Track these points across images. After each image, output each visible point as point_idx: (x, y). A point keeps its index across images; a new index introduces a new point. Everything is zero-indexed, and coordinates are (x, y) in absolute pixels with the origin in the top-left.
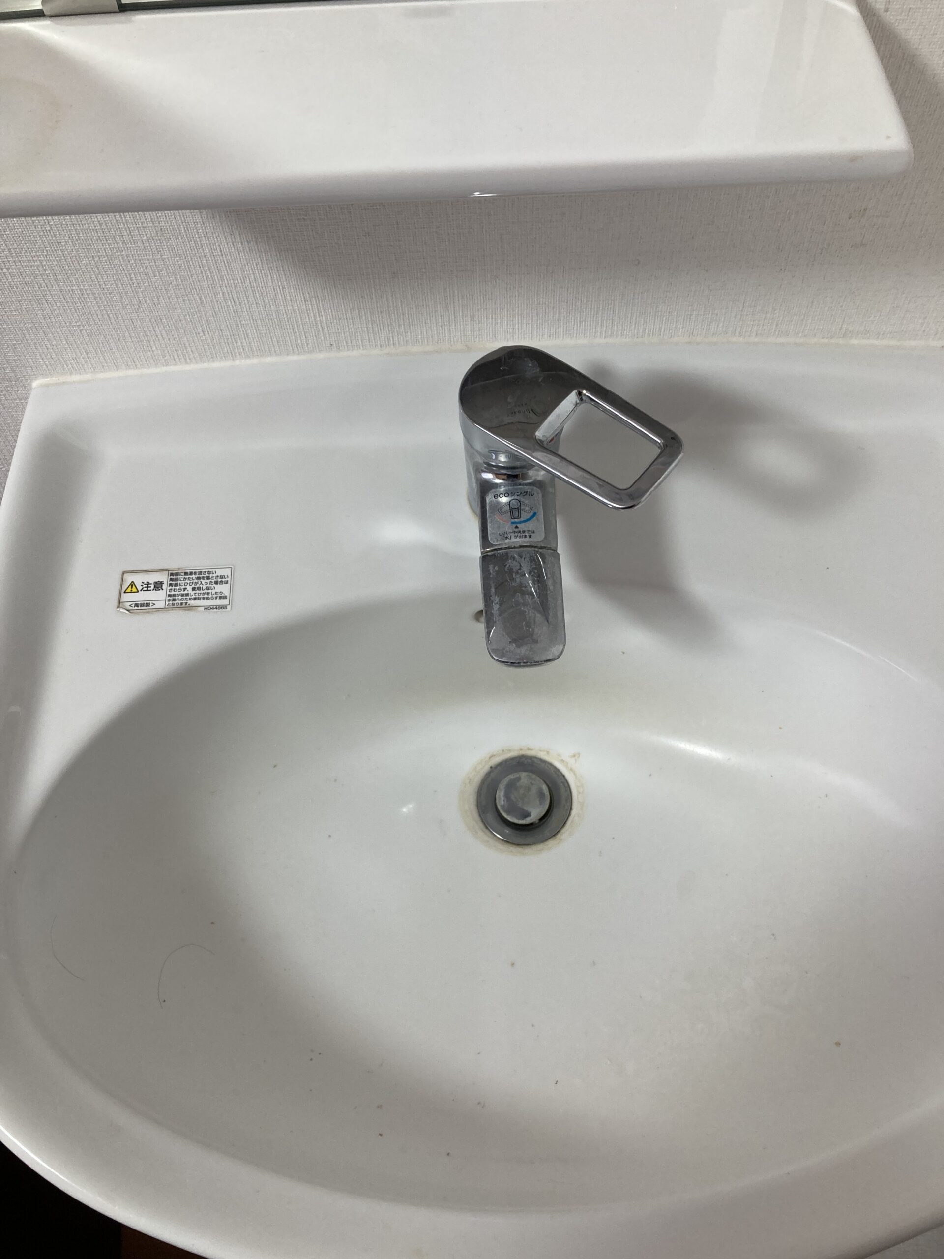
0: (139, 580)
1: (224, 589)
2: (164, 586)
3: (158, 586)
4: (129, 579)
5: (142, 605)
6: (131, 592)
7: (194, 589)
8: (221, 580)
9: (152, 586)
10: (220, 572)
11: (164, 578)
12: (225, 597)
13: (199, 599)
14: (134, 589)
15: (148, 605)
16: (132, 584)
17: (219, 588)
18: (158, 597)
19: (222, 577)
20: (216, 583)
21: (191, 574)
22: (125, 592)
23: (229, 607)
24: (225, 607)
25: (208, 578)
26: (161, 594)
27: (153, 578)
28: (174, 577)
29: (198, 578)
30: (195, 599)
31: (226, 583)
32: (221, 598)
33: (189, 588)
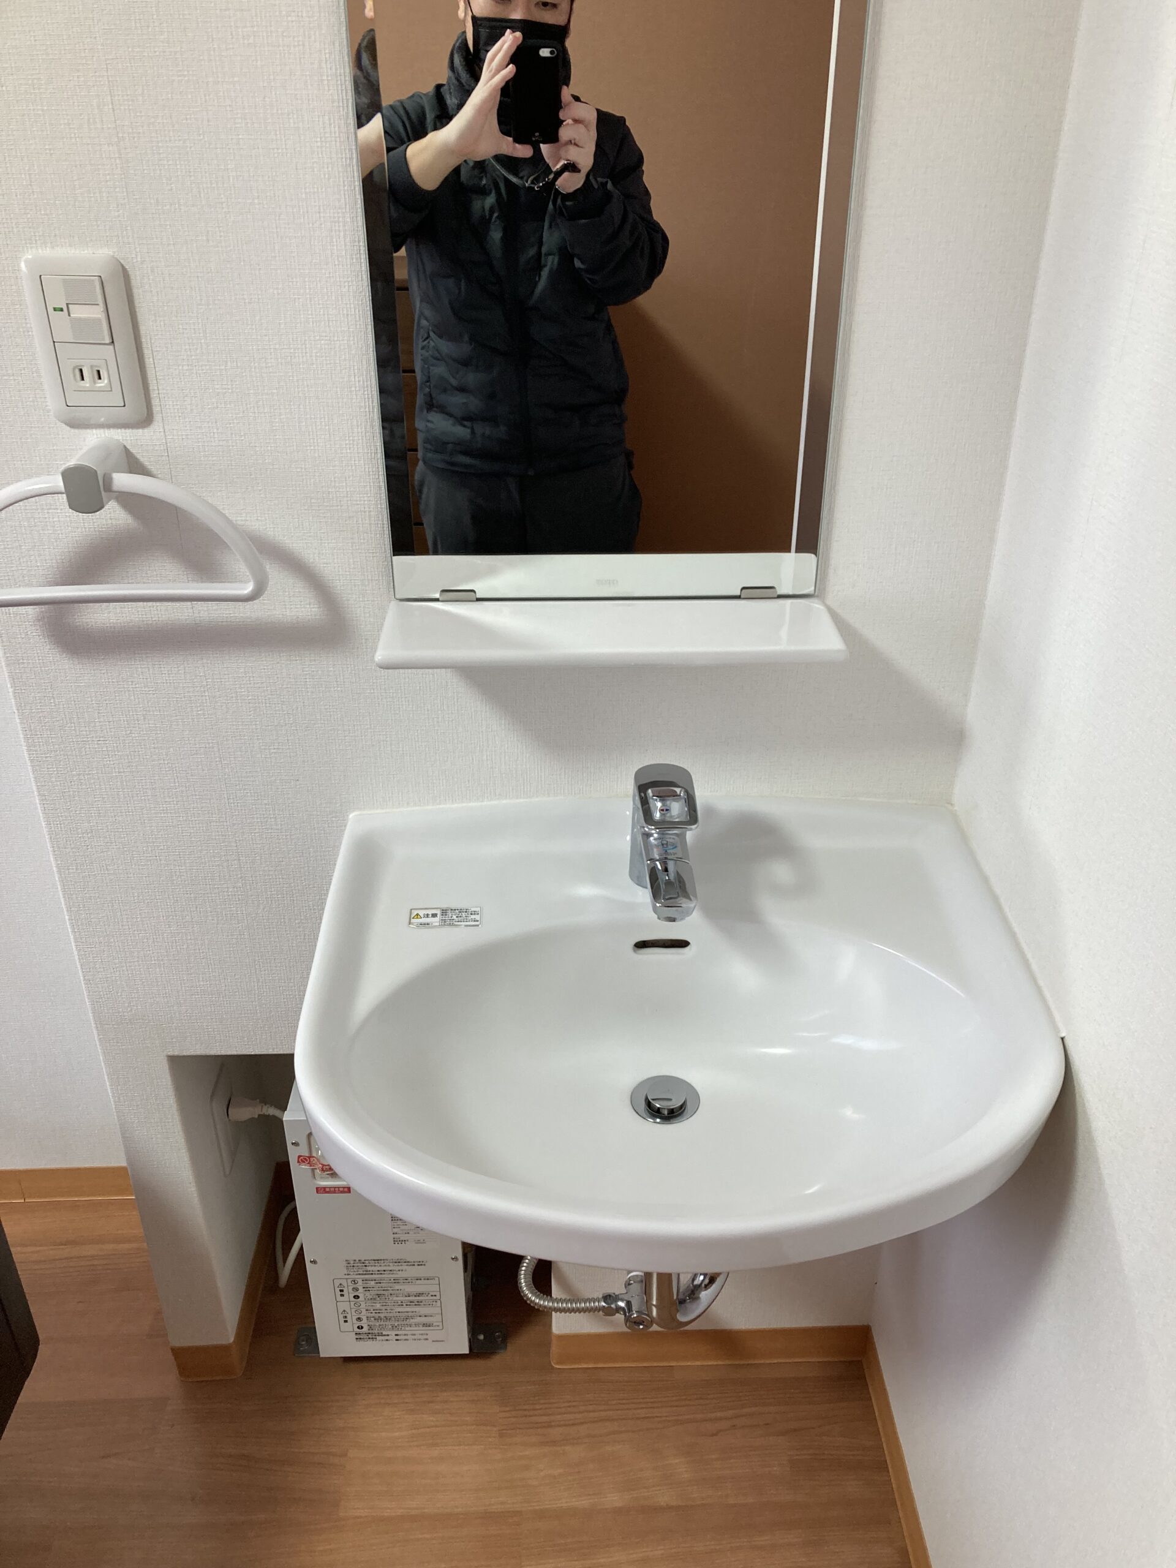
0: (421, 913)
1: (477, 917)
2: (438, 916)
3: (434, 915)
4: (415, 913)
5: (425, 924)
6: (417, 918)
7: (457, 917)
8: (475, 913)
9: (431, 916)
10: (473, 909)
11: (438, 912)
12: (478, 921)
13: (461, 921)
14: (419, 917)
15: (428, 924)
16: (417, 915)
17: (473, 917)
18: (436, 921)
19: (474, 911)
20: (471, 914)
21: (455, 910)
22: (413, 918)
23: (480, 926)
24: (478, 925)
25: (466, 912)
26: (437, 919)
27: (430, 912)
28: (444, 912)
29: (460, 912)
30: (458, 921)
31: (478, 914)
32: (474, 921)
33: (454, 917)
